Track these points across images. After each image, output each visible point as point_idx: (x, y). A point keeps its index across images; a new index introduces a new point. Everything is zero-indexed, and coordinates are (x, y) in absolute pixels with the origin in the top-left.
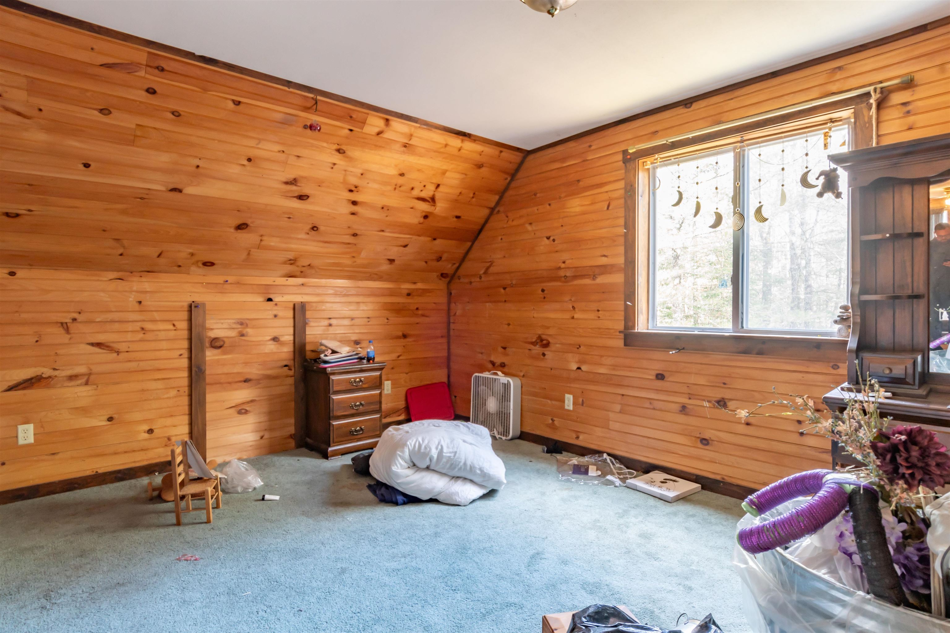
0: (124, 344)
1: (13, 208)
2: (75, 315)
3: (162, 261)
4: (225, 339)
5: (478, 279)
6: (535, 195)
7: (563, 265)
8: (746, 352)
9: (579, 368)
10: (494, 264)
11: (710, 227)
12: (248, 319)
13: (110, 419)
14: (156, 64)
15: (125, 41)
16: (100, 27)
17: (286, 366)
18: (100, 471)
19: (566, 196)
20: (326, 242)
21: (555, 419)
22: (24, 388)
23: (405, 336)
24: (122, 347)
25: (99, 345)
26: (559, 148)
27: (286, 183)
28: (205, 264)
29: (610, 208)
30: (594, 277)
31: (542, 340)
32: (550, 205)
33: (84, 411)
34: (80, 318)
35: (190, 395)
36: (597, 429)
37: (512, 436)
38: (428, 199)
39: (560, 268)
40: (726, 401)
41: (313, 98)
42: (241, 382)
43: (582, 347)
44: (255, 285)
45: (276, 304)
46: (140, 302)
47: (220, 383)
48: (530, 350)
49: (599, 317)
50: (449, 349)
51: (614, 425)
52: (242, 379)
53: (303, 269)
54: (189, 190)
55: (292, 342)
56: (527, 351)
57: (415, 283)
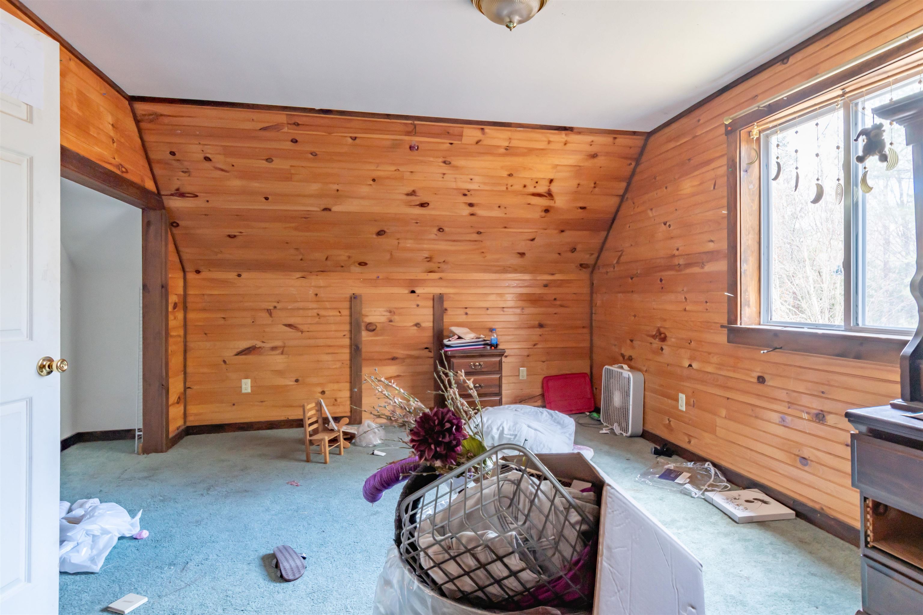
0: (306, 326)
1: (233, 232)
2: (275, 304)
3: (329, 263)
4: (378, 325)
5: (612, 269)
6: (655, 178)
7: (677, 253)
8: (842, 355)
9: (690, 366)
10: (624, 254)
11: (812, 202)
12: (395, 308)
13: (297, 381)
14: (293, 122)
15: (270, 110)
16: (253, 105)
17: (426, 348)
18: (290, 418)
19: (679, 178)
20: (454, 241)
21: (671, 419)
22: (245, 354)
23: (541, 326)
24: (305, 328)
25: (289, 326)
26: (674, 126)
27: (408, 195)
28: (360, 264)
29: (716, 187)
30: (702, 265)
31: (660, 334)
32: (666, 188)
33: (280, 373)
34: (279, 306)
35: (351, 367)
36: (706, 435)
37: (632, 433)
38: (545, 194)
39: (674, 256)
40: (825, 414)
41: (411, 124)
42: (389, 359)
43: (692, 343)
44: (401, 279)
45: (418, 296)
46: (316, 295)
47: (373, 359)
48: (651, 343)
49: (707, 310)
50: (591, 340)
51: (720, 432)
52: (390, 357)
53: (439, 265)
54: (335, 209)
55: (432, 328)
56: (648, 344)
57: (553, 274)
